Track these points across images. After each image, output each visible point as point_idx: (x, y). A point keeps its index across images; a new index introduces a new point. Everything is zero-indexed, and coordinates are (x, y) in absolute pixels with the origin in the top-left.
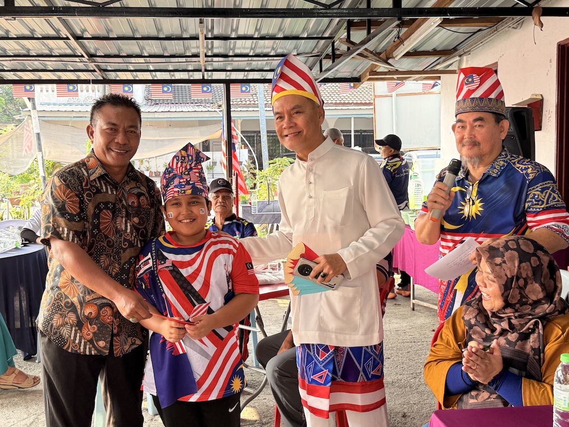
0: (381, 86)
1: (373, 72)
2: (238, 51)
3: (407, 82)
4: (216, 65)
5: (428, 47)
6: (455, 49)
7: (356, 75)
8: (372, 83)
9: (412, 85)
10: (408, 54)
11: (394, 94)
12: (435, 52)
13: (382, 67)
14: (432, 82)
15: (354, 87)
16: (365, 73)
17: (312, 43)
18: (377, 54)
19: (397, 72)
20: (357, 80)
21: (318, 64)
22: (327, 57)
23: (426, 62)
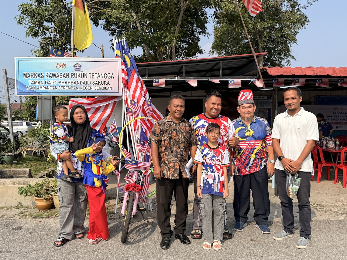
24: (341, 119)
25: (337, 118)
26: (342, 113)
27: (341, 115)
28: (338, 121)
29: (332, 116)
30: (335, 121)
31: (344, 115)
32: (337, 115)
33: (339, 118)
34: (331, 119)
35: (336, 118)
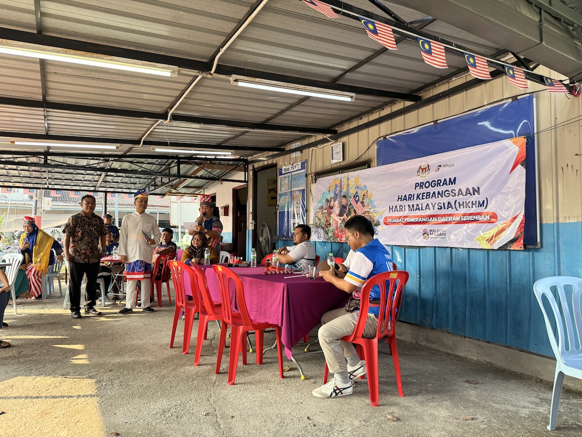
0: (173, 198)
1: (170, 193)
2: (114, 181)
3: (184, 197)
4: (102, 185)
5: (192, 185)
6: (202, 187)
7: (163, 193)
8: (169, 196)
9: (187, 198)
10: (184, 187)
11: (179, 201)
12: (194, 187)
13: (174, 191)
14: (195, 198)
15: (162, 197)
16: (166, 193)
17: (146, 180)
18: (172, 186)
19: (180, 193)
20: (163, 195)
21: (148, 188)
22: (152, 185)
23: (191, 190)
24: (436, 207)
25: (425, 202)
26: (438, 183)
27: (437, 189)
28: (428, 212)
29: (411, 197)
30: (418, 213)
31: (445, 188)
32: (425, 190)
33: (430, 201)
34: (407, 208)
35: (419, 202)
